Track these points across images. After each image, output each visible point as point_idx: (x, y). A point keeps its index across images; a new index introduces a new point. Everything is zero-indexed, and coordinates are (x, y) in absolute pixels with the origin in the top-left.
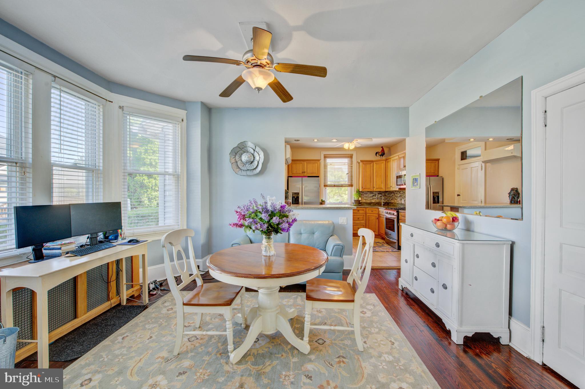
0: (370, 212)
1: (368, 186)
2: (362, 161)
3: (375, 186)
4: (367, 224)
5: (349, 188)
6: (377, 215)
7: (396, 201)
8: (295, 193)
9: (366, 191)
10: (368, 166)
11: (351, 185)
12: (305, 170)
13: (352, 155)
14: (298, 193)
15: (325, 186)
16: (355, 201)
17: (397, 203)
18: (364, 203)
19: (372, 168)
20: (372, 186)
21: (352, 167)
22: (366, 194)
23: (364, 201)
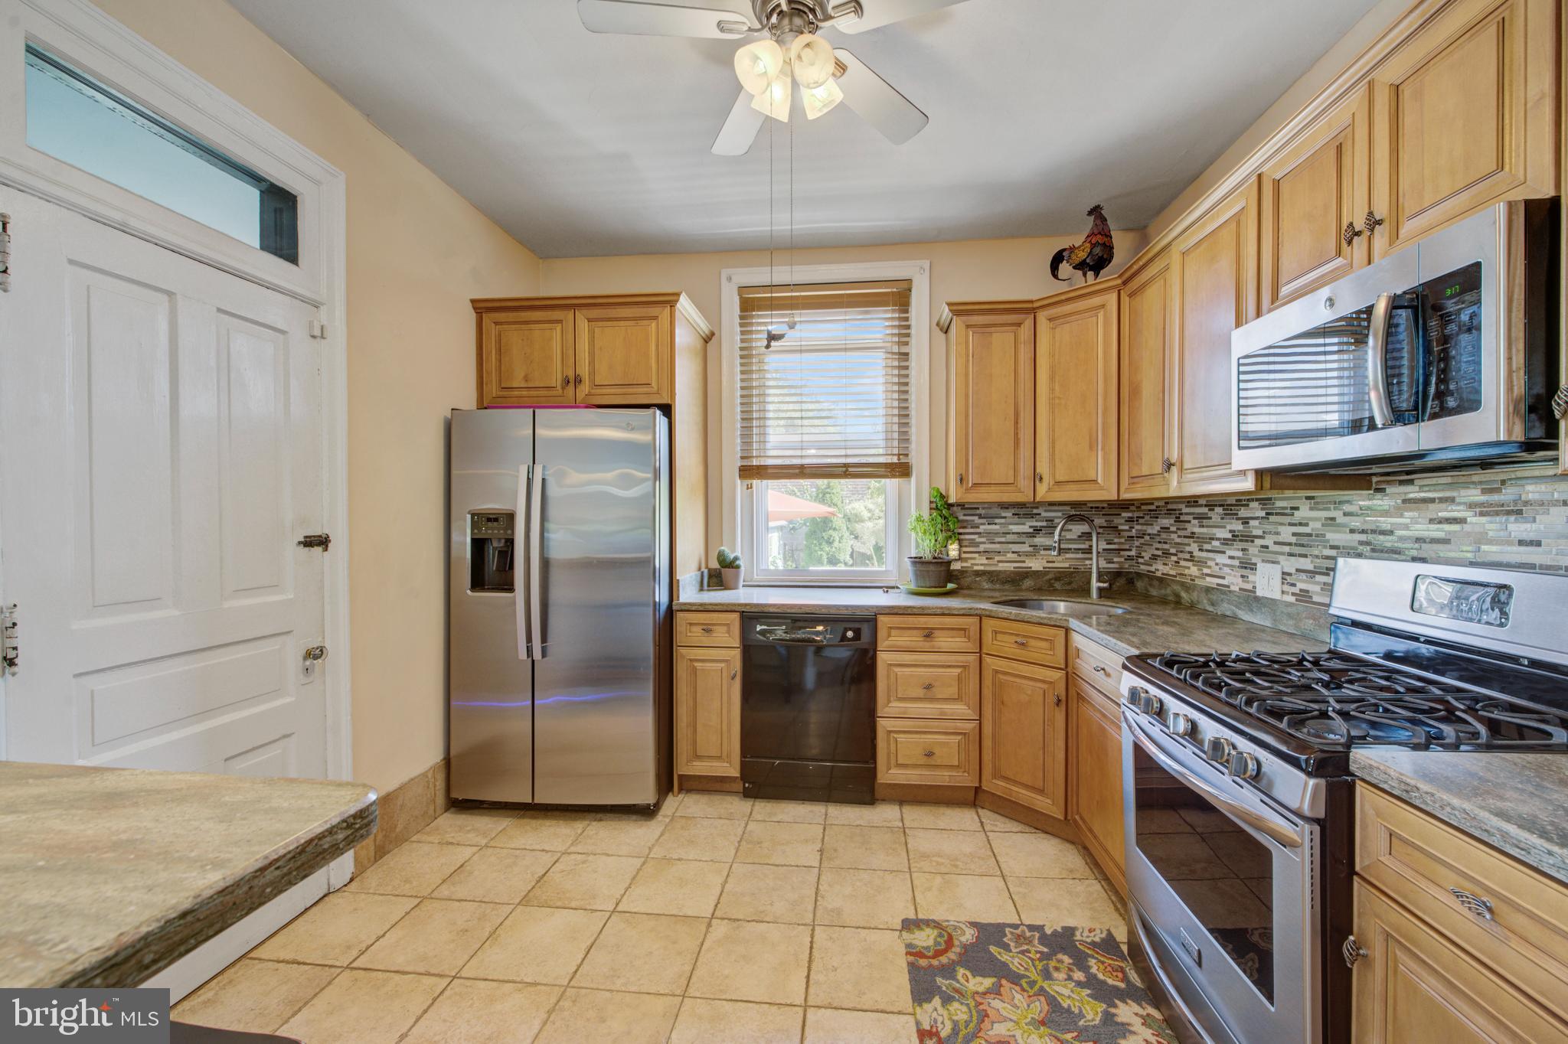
0: (1007, 645)
1: (1000, 471)
2: (960, 310)
3: (1043, 468)
4: (988, 729)
5: (891, 484)
6: (1058, 675)
7: (1194, 570)
8: (492, 518)
9: (991, 504)
10: (1002, 340)
11: (901, 469)
12: (584, 371)
13: (905, 285)
14: (511, 517)
15: (749, 472)
16: (918, 561)
17: (1208, 590)
18: (978, 573)
19: (1025, 354)
20: (1025, 469)
21: (905, 356)
22: (990, 519)
23: (979, 563)
